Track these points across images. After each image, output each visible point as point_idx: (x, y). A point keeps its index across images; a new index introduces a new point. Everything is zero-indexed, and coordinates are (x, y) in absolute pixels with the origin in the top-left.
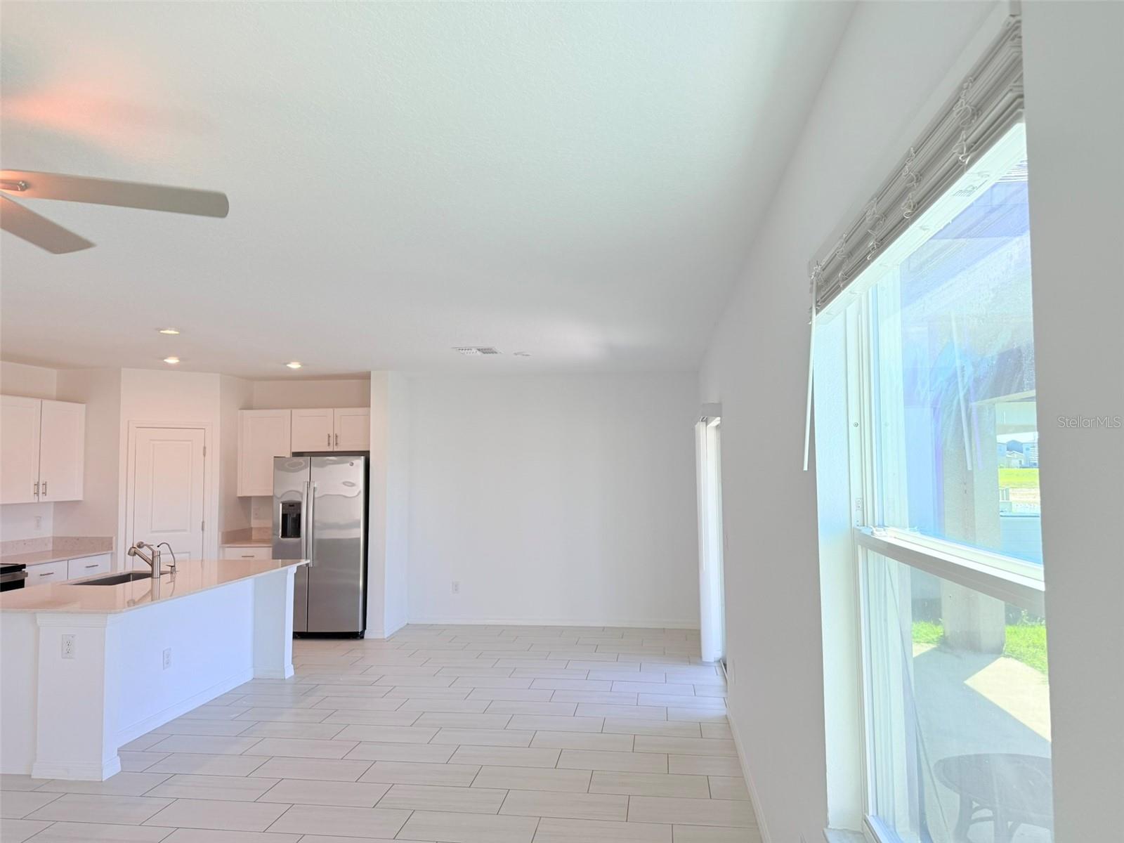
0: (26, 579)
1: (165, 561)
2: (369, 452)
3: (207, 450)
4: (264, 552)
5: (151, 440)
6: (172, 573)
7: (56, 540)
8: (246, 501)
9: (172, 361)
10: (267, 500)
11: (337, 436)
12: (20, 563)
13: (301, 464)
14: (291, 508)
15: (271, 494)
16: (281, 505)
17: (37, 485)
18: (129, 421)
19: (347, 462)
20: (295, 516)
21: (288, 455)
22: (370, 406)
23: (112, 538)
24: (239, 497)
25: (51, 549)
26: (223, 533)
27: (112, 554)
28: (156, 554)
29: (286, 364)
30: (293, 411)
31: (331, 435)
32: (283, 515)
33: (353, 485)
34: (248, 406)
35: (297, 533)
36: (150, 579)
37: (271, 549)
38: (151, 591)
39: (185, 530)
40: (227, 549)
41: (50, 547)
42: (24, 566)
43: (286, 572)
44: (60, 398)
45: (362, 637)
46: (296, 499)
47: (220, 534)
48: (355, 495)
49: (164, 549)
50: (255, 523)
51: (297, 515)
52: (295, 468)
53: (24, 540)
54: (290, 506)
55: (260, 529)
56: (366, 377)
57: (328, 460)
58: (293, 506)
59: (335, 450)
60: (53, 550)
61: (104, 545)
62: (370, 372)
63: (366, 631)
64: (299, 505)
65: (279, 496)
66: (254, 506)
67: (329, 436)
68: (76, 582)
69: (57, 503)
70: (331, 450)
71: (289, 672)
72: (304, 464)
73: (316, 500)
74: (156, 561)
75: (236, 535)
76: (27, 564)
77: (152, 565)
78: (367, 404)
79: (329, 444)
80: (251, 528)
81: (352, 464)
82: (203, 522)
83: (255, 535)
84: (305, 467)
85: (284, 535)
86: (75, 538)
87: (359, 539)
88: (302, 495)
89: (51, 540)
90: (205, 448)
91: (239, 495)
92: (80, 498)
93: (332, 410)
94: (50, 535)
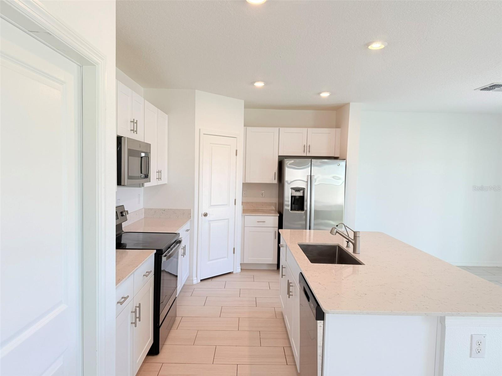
4: (271, 220)
5: (211, 143)
7: (147, 211)
9: (259, 84)
11: (309, 146)
16: (290, 190)
18: (200, 129)
19: (335, 164)
23: (191, 210)
25: (143, 216)
27: (191, 221)
30: (281, 129)
31: (306, 145)
33: (340, 179)
35: (302, 208)
40: (245, 216)
48: (339, 185)
54: (297, 191)
57: (323, 161)
58: (299, 191)
59: (308, 155)
61: (185, 214)
62: (349, 103)
64: (303, 190)
67: (304, 146)
70: (305, 155)
72: (306, 163)
78: (342, 126)
79: (304, 151)
81: (339, 165)
82: (235, 199)
85: (293, 209)
86: (162, 209)
88: (306, 183)
89: (144, 210)
90: (236, 151)
93: (306, 129)
94: (142, 207)
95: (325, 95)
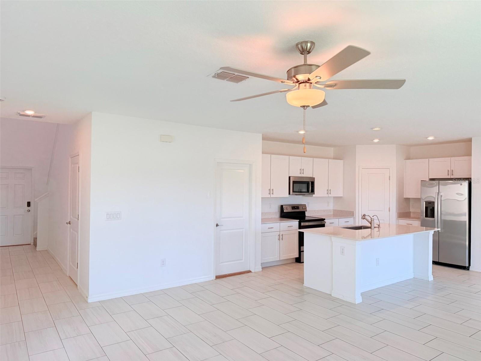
0: (325, 224)
1: (376, 222)
2: (471, 178)
3: (391, 177)
4: (416, 223)
6: (378, 228)
7: (334, 211)
8: (407, 200)
9: (376, 141)
10: (418, 200)
11: (452, 171)
12: (324, 218)
13: (434, 184)
14: (429, 204)
15: (420, 197)
16: (424, 202)
17: (328, 190)
18: (359, 166)
19: (458, 183)
20: (431, 208)
21: (427, 180)
22: (471, 155)
23: (354, 212)
24: (405, 198)
25: (332, 214)
26: (398, 213)
27: (354, 218)
28: (372, 219)
29: (427, 138)
30: (430, 159)
31: (450, 170)
32: (426, 207)
33: (462, 195)
34: (408, 158)
35: (433, 216)
36: (370, 229)
37: (420, 222)
38: (371, 234)
39: (382, 211)
40: (400, 220)
41: (332, 213)
42: (325, 219)
43: (429, 233)
44: (335, 158)
45: (469, 270)
46: (432, 200)
47: (397, 213)
48: (464, 200)
49: (375, 217)
50: (412, 210)
51: (432, 207)
52: (432, 186)
53: (324, 210)
54: (429, 203)
55: (414, 213)
56: (470, 140)
57: (448, 182)
58: (430, 203)
59: (452, 177)
60: (333, 214)
61: (351, 214)
62: (471, 138)
63: (470, 267)
64: (433, 203)
65: (424, 199)
66: (411, 202)
67: (448, 171)
68: (343, 227)
69: (334, 197)
70: (450, 177)
71: (431, 278)
72: (436, 184)
73: (442, 201)
74: (373, 222)
75: (404, 214)
76: (325, 218)
77: (371, 224)
78: (469, 154)
79: (448, 175)
80: (410, 212)
81: (461, 184)
82: (389, 208)
83: (412, 215)
84: (436, 186)
85: (426, 216)
86: (340, 210)
87: (466, 221)
88: (435, 198)
89: (332, 210)
90: (389, 177)
91: (405, 197)
92: (342, 196)
93: (450, 158)
94: (332, 209)
95: (431, 138)
